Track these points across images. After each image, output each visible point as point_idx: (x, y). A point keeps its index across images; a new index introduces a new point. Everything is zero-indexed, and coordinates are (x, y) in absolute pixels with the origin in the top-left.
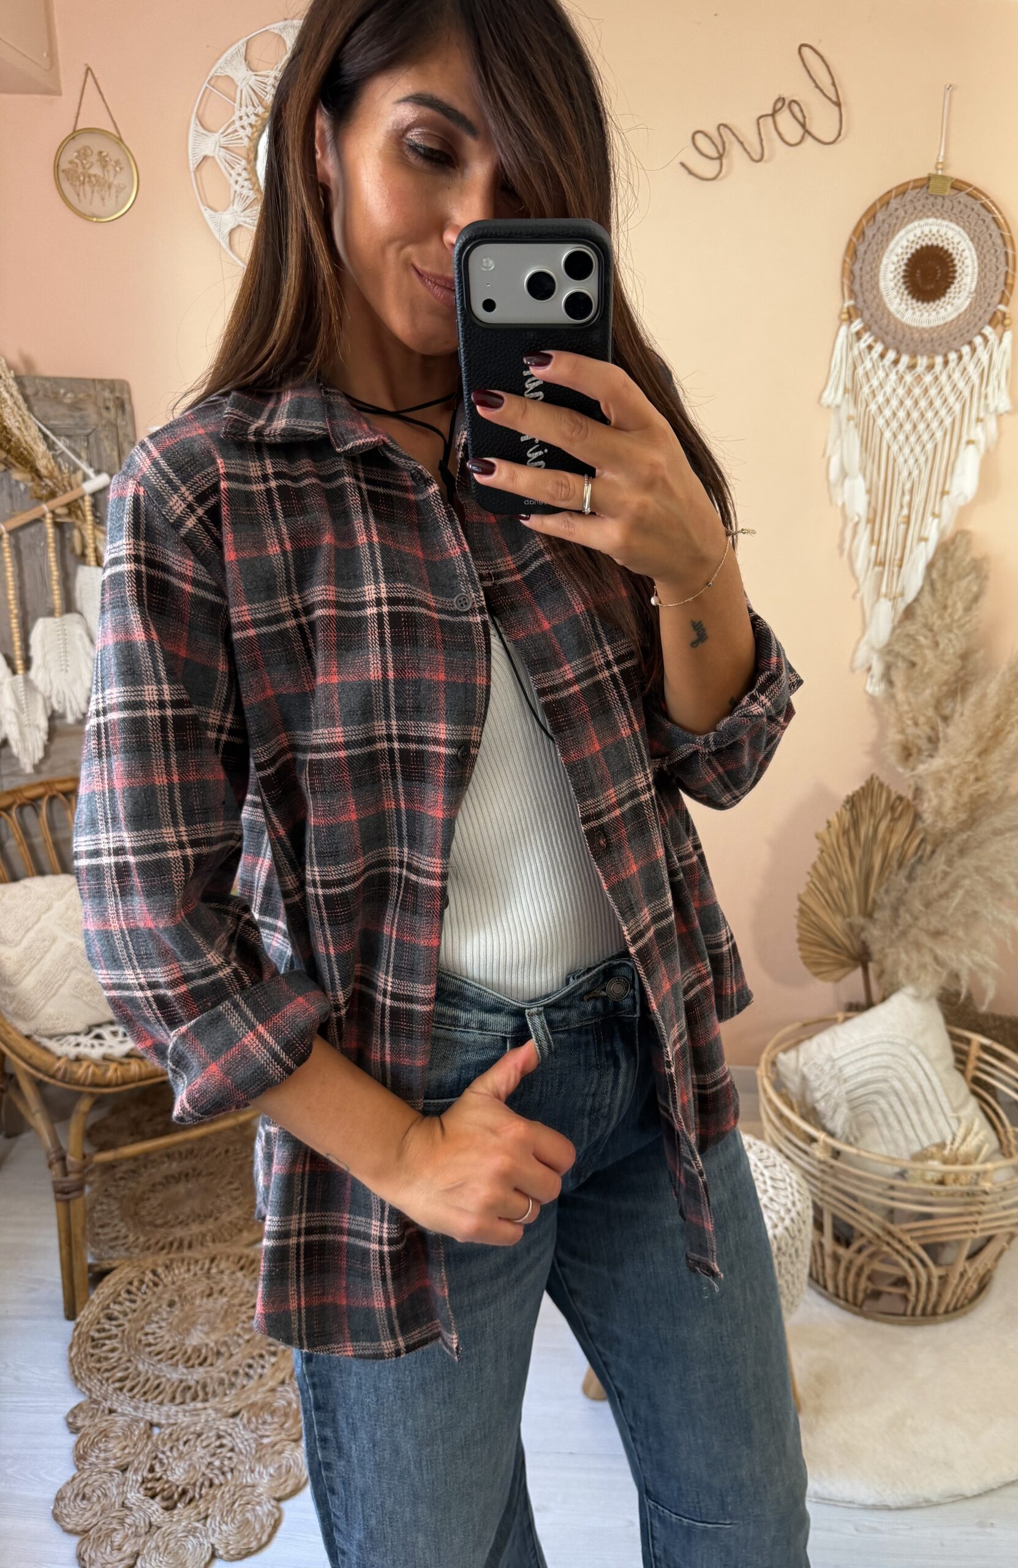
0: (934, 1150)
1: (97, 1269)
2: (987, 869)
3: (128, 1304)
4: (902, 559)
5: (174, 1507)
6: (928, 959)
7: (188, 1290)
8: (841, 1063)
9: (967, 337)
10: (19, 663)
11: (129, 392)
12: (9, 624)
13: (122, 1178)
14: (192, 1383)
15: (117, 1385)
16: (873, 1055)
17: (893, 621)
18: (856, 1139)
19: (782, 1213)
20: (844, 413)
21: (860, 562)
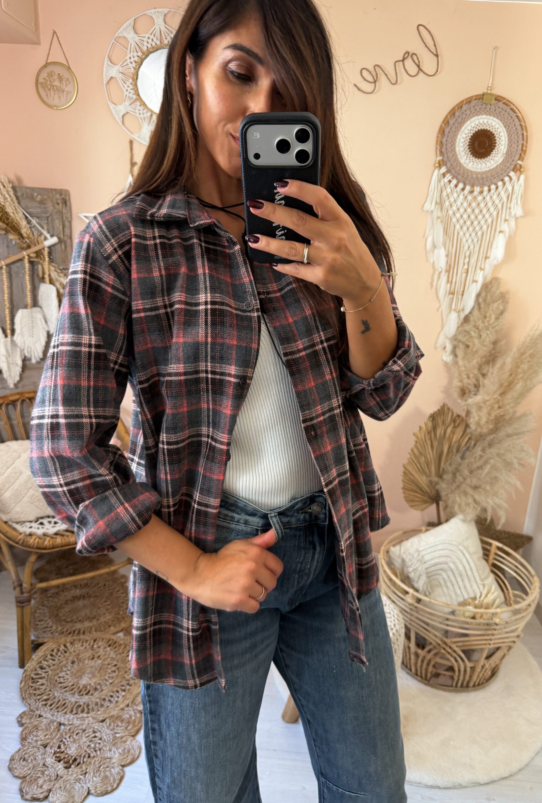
0: (470, 601)
1: (36, 643)
2: (503, 455)
3: (51, 661)
4: (463, 292)
5: (70, 767)
6: (470, 500)
7: (82, 656)
8: (423, 553)
9: (501, 177)
10: (9, 332)
11: (69, 196)
12: (4, 312)
13: (50, 597)
14: (82, 704)
15: (44, 703)
16: (440, 550)
17: (458, 323)
18: (430, 593)
20: (435, 215)
21: (442, 293)
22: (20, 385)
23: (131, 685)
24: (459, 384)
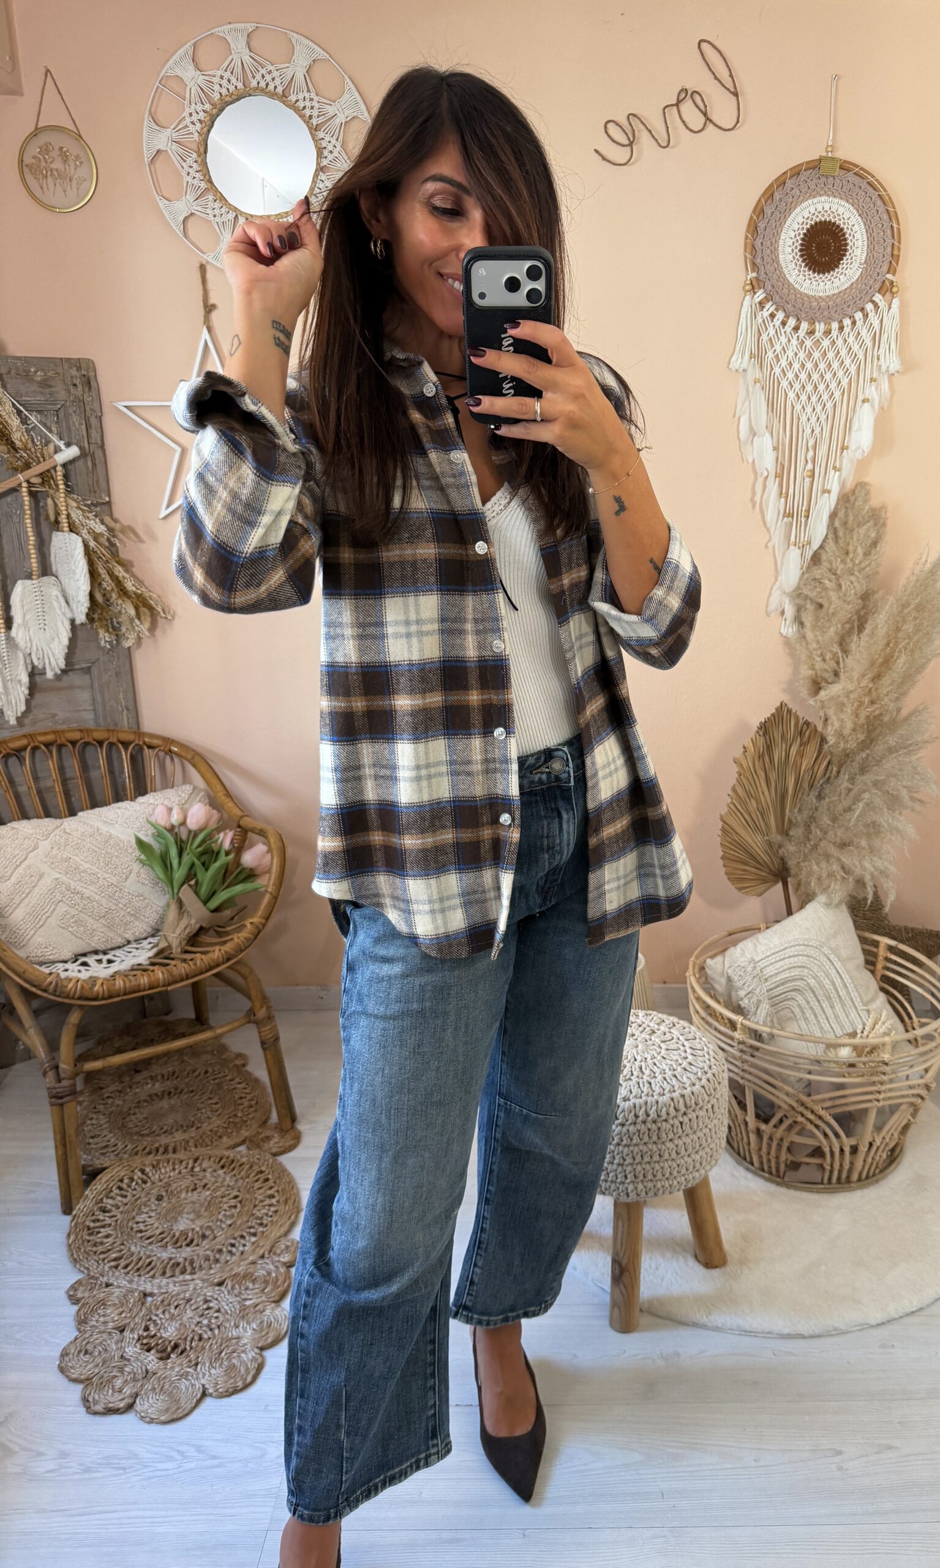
0: (846, 1039)
1: (90, 1169)
2: (884, 782)
3: (119, 1198)
4: (808, 511)
5: (168, 1357)
6: (835, 868)
7: (174, 1186)
8: (761, 964)
9: (860, 304)
11: (95, 370)
14: (181, 1260)
15: (113, 1264)
16: (791, 957)
17: (801, 566)
18: (775, 1042)
19: (699, 1074)
20: (750, 377)
21: (771, 515)
22: (27, 721)
23: (266, 1226)
24: (811, 672)
